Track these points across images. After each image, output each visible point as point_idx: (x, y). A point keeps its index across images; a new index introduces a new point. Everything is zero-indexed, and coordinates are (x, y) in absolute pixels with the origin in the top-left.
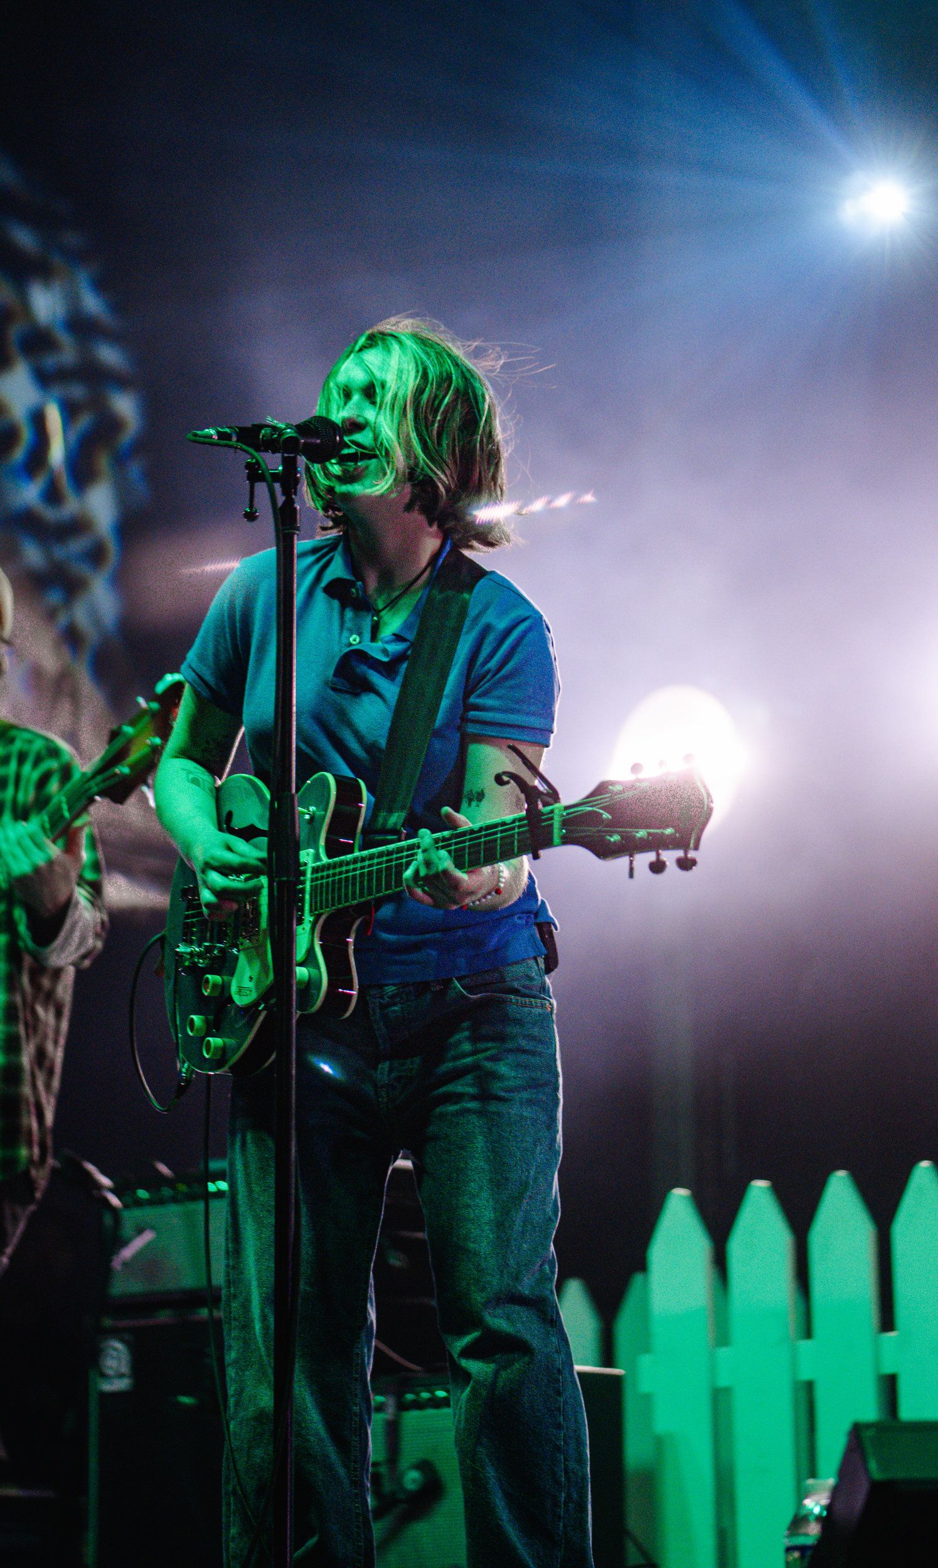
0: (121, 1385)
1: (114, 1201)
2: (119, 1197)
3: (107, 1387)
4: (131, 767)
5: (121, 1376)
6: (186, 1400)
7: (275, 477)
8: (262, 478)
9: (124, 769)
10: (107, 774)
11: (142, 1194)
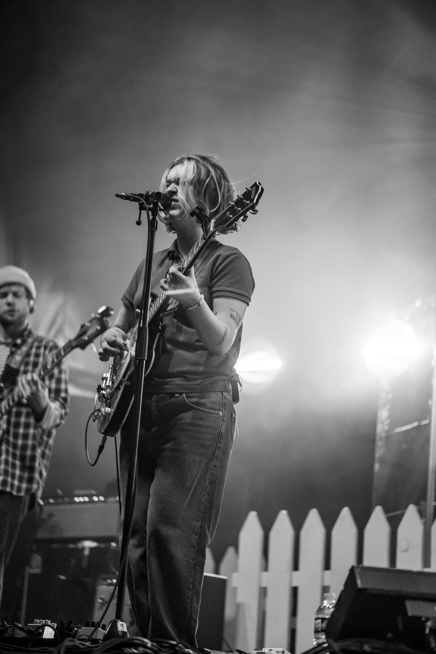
0: (38, 571)
1: (41, 502)
2: (43, 500)
3: (32, 571)
4: (88, 337)
5: (37, 568)
6: (62, 577)
7: (150, 209)
8: (145, 209)
9: (86, 338)
10: (79, 339)
11: (51, 501)
